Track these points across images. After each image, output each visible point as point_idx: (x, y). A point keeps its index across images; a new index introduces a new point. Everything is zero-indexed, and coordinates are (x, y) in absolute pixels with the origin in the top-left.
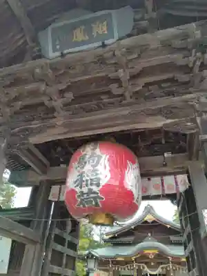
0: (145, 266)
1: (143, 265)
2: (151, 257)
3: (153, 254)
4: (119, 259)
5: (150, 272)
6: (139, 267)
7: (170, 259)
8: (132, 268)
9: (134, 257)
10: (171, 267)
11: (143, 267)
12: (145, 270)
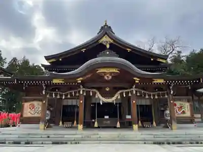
0: (97, 92)
1: (94, 90)
2: (108, 77)
3: (111, 73)
4: (55, 81)
5: (103, 100)
6: (88, 93)
7: (137, 80)
8: (77, 95)
9: (81, 79)
10: (134, 92)
11: (94, 94)
12: (97, 97)
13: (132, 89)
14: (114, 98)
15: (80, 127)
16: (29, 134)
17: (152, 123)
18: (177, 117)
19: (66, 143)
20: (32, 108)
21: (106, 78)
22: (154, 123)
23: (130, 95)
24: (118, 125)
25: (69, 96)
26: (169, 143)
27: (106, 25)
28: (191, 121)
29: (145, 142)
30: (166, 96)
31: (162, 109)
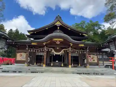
0: (53, 49)
3: (59, 41)
4: (33, 44)
5: (55, 53)
6: (48, 50)
7: (71, 45)
8: (43, 50)
9: (45, 43)
10: (70, 50)
11: (51, 50)
12: (52, 52)
13: (69, 49)
14: (61, 53)
15: (44, 65)
16: (20, 68)
17: (78, 65)
18: (90, 63)
19: (37, 72)
20: (21, 56)
21: (57, 43)
22: (79, 65)
23: (68, 51)
24: (62, 65)
25: (39, 51)
26: (84, 74)
27: (59, 16)
28: (97, 64)
29: (73, 73)
30: (85, 53)
31: (84, 58)
